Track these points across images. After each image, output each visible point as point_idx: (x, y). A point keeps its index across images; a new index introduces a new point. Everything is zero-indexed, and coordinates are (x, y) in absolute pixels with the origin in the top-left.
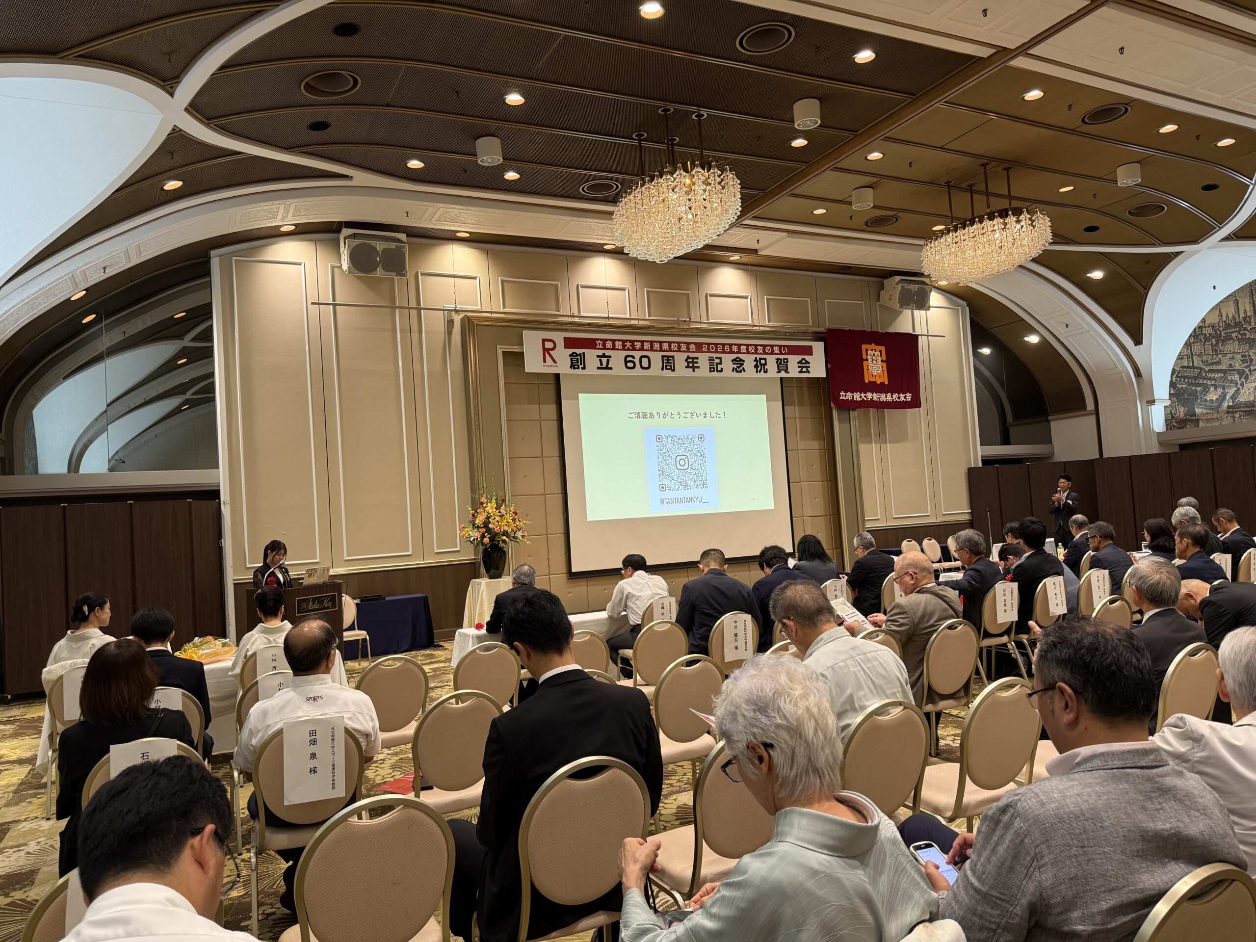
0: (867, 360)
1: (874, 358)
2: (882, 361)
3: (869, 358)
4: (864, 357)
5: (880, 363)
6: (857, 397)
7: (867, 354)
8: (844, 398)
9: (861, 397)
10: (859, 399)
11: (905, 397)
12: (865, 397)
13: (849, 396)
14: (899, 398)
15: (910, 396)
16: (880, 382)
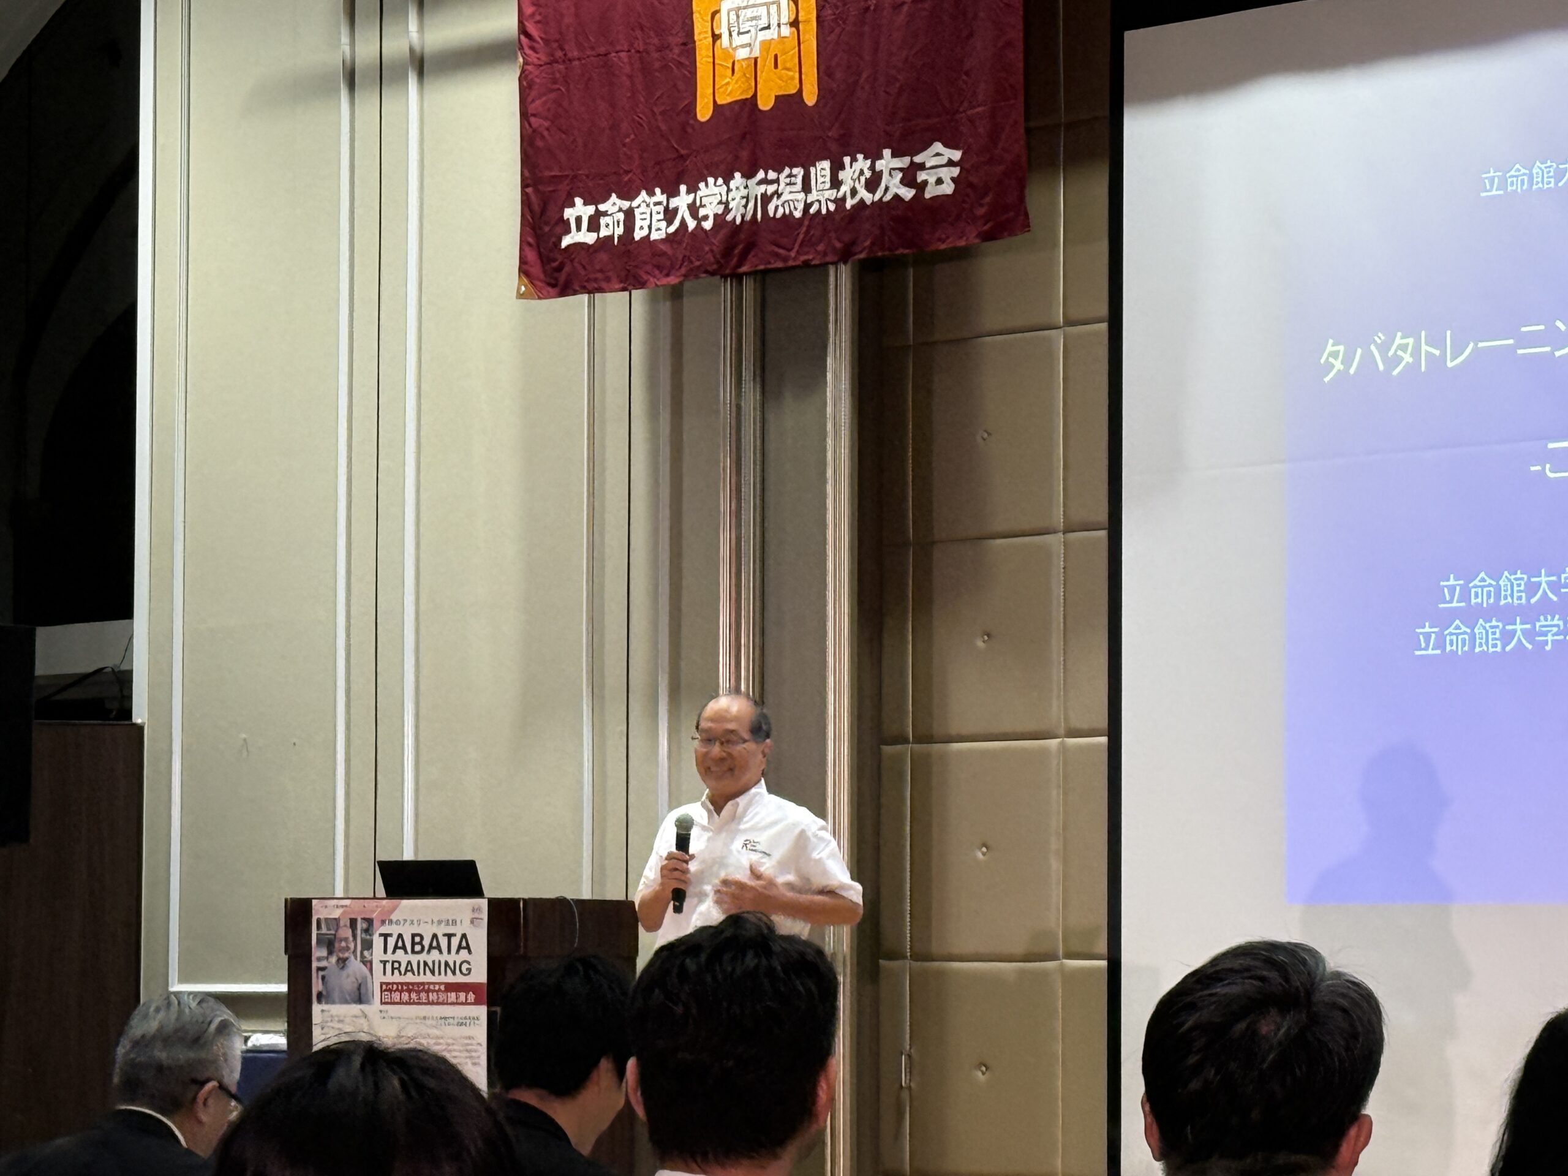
6: (650, 215)
8: (586, 236)
9: (669, 216)
10: (661, 231)
11: (909, 177)
12: (694, 210)
13: (613, 216)
14: (874, 182)
15: (951, 163)
16: (777, 97)
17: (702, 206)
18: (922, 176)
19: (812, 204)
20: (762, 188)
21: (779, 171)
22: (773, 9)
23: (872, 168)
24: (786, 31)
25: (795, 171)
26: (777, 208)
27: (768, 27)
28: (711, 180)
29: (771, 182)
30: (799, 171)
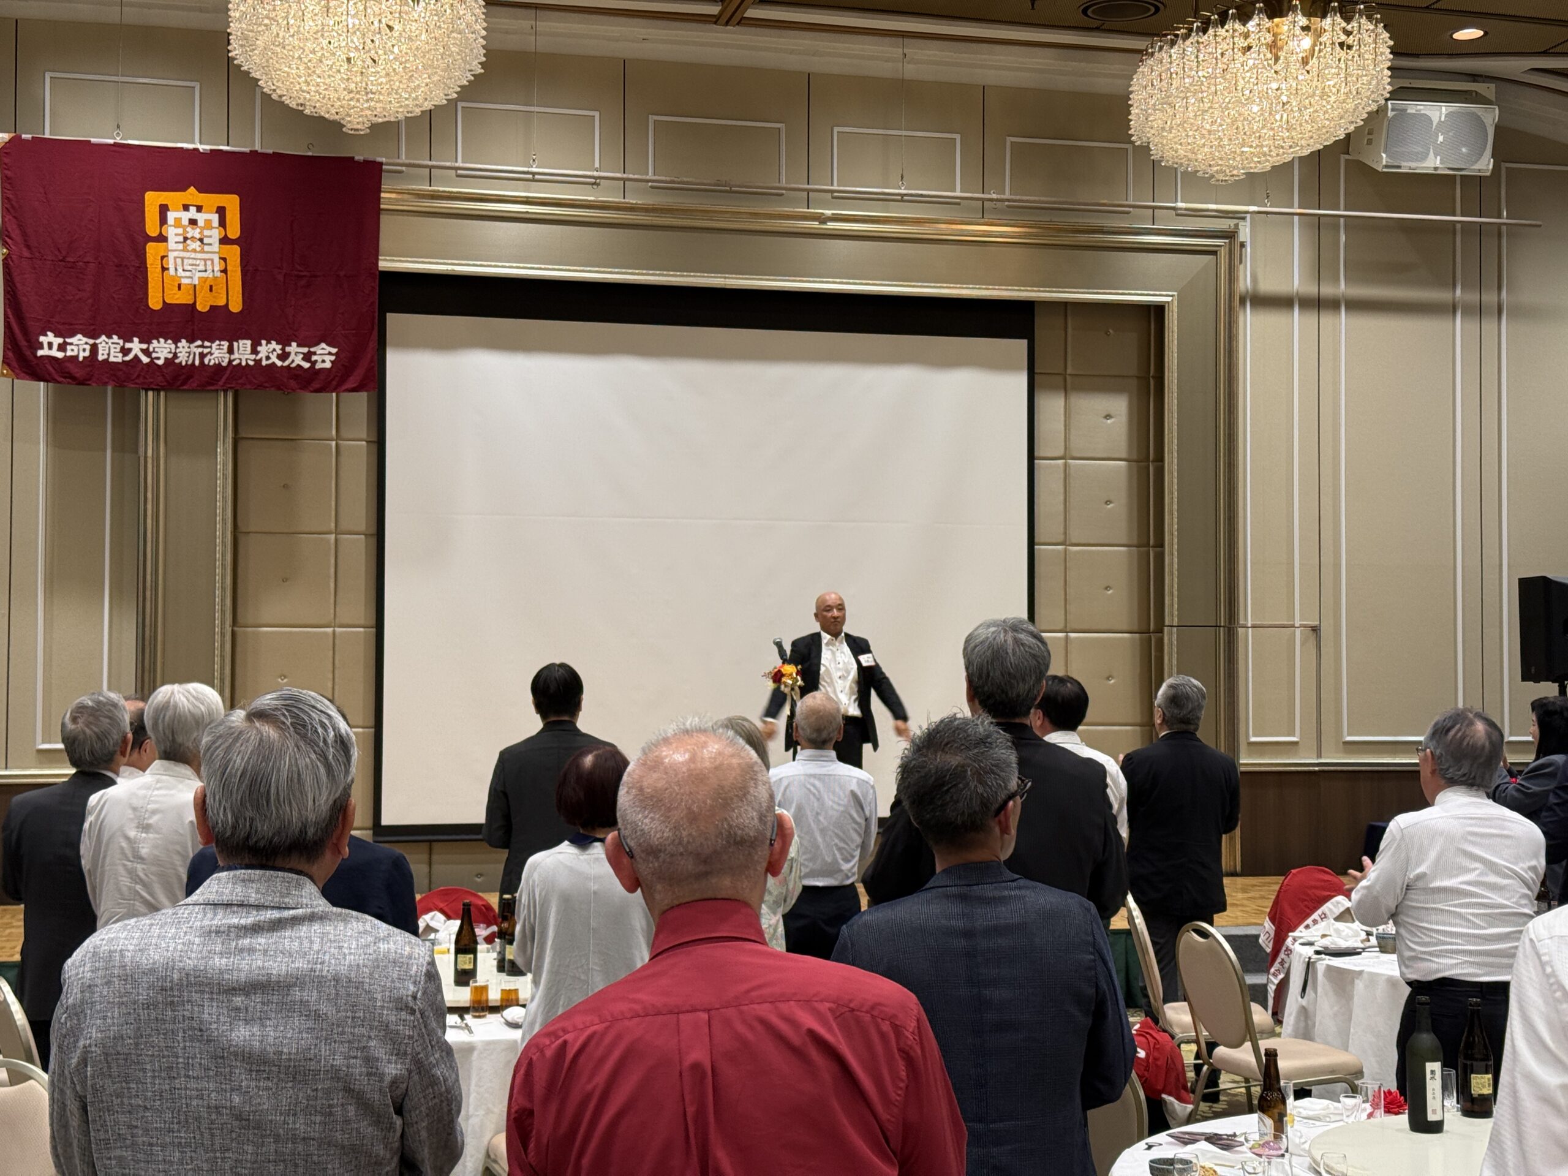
0: (162, 239)
1: (192, 232)
2: (225, 241)
3: (172, 233)
4: (152, 229)
5: (216, 247)
6: (110, 349)
7: (163, 221)
8: (56, 353)
9: (125, 351)
10: (117, 358)
11: (307, 357)
12: (146, 352)
13: (79, 346)
14: (284, 356)
15: (330, 354)
16: (211, 306)
17: (154, 351)
18: (314, 358)
19: (234, 360)
20: (200, 350)
21: (213, 342)
22: (209, 263)
23: (283, 349)
24: (218, 274)
25: (222, 343)
26: (210, 360)
27: (206, 271)
28: (162, 340)
29: (207, 347)
30: (226, 344)
